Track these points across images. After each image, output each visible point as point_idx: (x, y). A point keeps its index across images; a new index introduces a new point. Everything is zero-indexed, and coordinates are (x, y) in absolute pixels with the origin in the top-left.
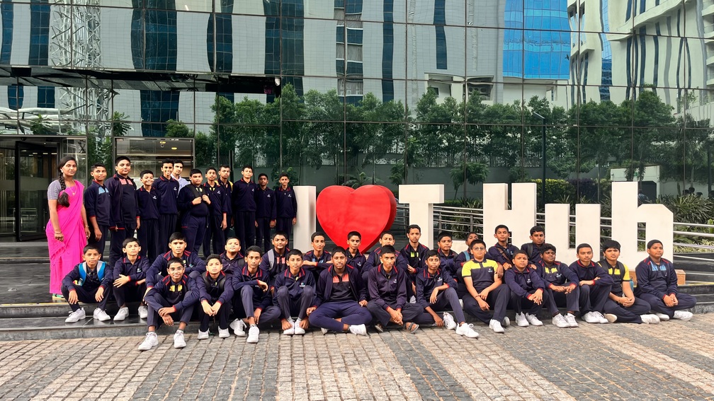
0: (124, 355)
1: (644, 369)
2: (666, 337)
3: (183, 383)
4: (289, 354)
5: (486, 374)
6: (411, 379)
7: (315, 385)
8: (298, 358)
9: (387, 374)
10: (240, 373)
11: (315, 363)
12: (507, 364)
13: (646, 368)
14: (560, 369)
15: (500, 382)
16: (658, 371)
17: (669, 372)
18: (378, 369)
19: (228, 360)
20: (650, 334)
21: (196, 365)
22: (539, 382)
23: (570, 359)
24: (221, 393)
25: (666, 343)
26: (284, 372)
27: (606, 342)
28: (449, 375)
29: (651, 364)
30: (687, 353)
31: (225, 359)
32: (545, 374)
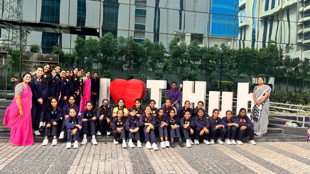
0: (5, 151)
1: (236, 164)
2: (252, 151)
3: (27, 164)
4: (82, 153)
5: (167, 164)
6: (132, 165)
7: (88, 167)
8: (85, 155)
9: (122, 163)
10: (56, 160)
11: (92, 157)
12: (178, 160)
13: (237, 164)
14: (200, 163)
15: (171, 168)
16: (242, 165)
17: (246, 166)
18: (119, 161)
19: (53, 154)
20: (245, 149)
21: (37, 157)
22: (188, 168)
23: (206, 159)
24: (43, 169)
25: (251, 154)
26: (76, 161)
27: (225, 152)
28: (150, 164)
29: (240, 162)
30: (258, 158)
31: (52, 154)
32: (193, 165)
